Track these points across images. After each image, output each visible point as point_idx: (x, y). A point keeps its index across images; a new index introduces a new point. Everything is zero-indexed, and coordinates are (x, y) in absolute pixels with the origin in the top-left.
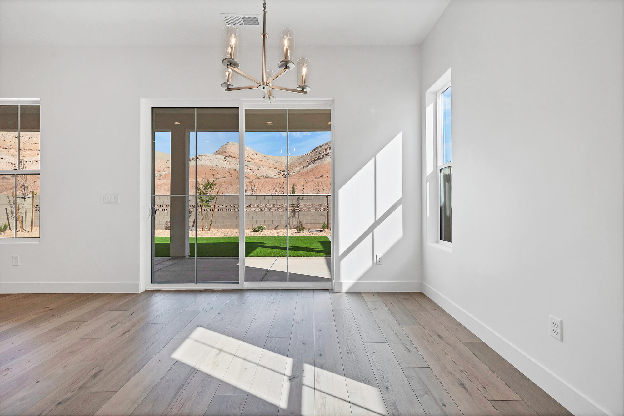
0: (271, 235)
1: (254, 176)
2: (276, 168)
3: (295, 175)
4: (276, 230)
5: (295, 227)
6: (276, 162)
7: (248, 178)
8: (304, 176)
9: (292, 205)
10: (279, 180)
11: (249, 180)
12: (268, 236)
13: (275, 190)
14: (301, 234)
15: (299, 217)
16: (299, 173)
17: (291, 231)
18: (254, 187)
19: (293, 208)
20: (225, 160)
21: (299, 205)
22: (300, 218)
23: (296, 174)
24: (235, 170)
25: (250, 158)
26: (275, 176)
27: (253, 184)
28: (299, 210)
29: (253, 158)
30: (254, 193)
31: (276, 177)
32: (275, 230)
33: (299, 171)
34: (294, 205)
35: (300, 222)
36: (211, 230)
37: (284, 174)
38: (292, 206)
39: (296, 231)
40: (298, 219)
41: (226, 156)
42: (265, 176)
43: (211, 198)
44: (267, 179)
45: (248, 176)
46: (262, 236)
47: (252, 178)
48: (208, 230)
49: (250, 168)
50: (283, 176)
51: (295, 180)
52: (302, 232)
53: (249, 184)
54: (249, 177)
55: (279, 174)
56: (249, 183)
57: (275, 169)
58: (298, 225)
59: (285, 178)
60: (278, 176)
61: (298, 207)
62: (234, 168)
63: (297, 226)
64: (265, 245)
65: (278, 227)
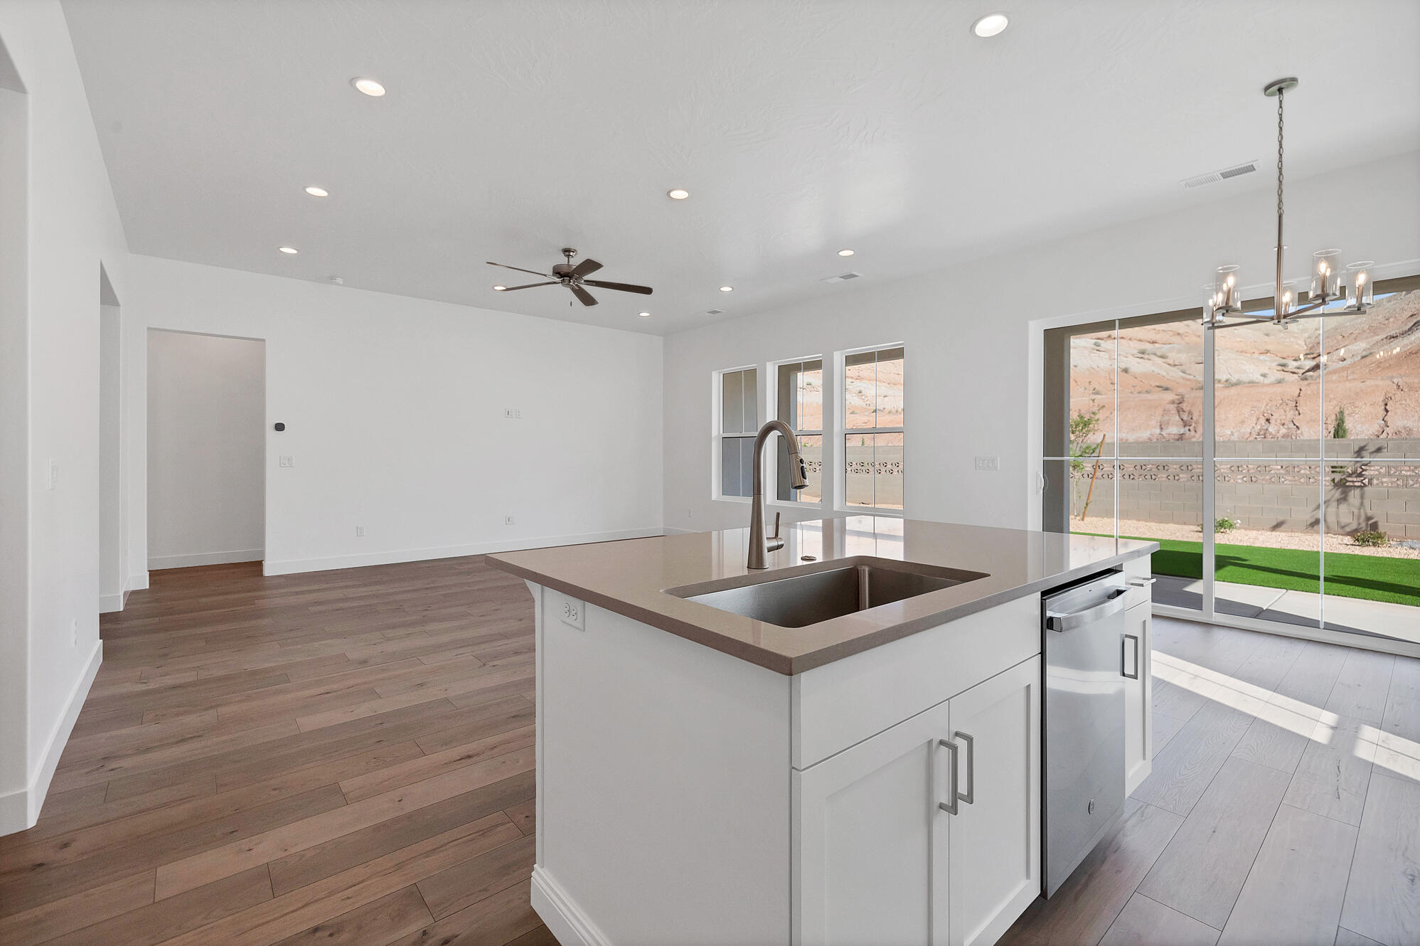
0: (1258, 544)
1: (1188, 383)
2: (1268, 351)
3: (1343, 369)
4: (1274, 533)
5: (1348, 529)
6: (1267, 335)
7: (1167, 389)
8: (1388, 368)
9: (1332, 467)
10: (1278, 389)
11: (1170, 396)
12: (1249, 544)
13: (1263, 421)
14: (1369, 551)
15: (1362, 504)
16: (1368, 360)
17: (1330, 540)
18: (1190, 413)
19: (1338, 477)
20: (1098, 348)
21: (1363, 470)
22: (1367, 503)
23: (1353, 365)
24: (1126, 371)
25: (1171, 333)
26: (1264, 375)
27: (1184, 406)
28: (1361, 481)
29: (1181, 332)
30: (1189, 430)
31: (1267, 381)
32: (1269, 533)
33: (1365, 353)
34: (1341, 467)
35: (1368, 518)
36: (1086, 519)
37: (1298, 368)
38: (1333, 472)
39: (1348, 540)
40: (1360, 509)
41: (1098, 339)
42: (1227, 381)
43: (1087, 451)
44: (1233, 391)
45: (1165, 385)
46: (1228, 543)
47: (1181, 390)
48: (1078, 518)
49: (1171, 362)
50: (1293, 373)
51: (1348, 385)
52: (1374, 544)
53: (1173, 407)
54: (1169, 386)
55: (1280, 368)
56: (1173, 402)
57: (1262, 357)
58: (1359, 524)
59: (1302, 379)
60: (1276, 375)
61: (1360, 475)
62: (1123, 366)
63: (1354, 526)
64: (1244, 562)
65: (1284, 526)
